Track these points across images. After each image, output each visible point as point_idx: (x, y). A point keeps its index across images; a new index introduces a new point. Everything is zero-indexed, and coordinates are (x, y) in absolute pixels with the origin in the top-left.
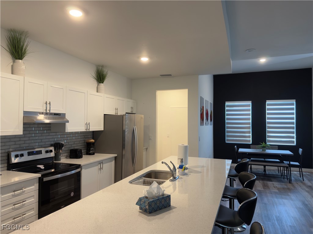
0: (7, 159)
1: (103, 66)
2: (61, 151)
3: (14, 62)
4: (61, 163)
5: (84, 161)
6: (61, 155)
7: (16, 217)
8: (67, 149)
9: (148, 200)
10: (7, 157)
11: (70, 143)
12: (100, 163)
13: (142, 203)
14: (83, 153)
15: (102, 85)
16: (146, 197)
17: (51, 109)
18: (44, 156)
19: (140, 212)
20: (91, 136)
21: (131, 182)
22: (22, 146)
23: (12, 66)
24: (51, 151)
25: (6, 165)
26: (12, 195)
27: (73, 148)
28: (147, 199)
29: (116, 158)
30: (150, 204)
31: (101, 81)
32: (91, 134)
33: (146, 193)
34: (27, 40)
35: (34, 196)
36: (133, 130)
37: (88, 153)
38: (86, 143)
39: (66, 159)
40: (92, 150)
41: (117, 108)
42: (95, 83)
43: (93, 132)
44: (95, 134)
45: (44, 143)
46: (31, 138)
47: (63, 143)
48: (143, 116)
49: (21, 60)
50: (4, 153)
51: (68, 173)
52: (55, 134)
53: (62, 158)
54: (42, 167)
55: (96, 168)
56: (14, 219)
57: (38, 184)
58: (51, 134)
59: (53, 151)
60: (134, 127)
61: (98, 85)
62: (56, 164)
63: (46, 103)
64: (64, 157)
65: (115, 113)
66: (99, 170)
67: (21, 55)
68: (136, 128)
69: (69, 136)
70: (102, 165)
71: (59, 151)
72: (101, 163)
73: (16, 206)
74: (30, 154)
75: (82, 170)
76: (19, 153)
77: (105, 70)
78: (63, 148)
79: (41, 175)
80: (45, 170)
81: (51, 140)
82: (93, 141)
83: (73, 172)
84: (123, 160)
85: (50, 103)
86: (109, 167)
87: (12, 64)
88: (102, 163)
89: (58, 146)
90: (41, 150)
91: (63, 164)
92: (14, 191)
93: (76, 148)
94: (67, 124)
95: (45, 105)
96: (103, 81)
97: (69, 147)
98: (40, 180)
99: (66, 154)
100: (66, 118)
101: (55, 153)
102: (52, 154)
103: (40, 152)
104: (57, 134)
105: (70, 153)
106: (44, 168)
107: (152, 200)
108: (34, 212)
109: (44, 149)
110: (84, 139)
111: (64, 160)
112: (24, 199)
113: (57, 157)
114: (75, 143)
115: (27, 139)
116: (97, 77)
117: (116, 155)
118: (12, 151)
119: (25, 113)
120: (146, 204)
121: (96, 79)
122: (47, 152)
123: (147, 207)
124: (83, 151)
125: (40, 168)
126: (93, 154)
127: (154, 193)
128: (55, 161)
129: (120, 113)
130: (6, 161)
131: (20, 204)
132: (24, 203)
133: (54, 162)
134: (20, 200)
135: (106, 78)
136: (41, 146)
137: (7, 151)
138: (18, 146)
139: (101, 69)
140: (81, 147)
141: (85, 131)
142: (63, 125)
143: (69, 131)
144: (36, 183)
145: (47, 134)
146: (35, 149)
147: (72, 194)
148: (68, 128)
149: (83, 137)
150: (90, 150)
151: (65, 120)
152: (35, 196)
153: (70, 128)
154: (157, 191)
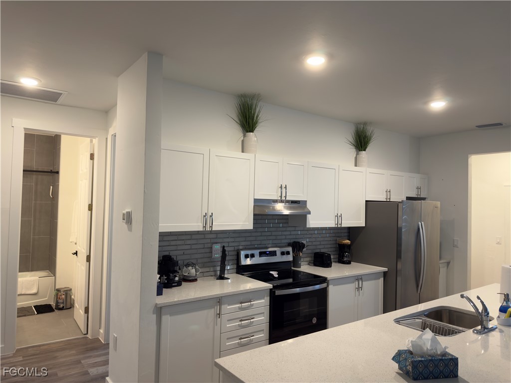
0: (236, 258)
1: (365, 124)
2: (301, 254)
3: (244, 136)
4: (300, 272)
5: (332, 272)
6: (302, 260)
7: (242, 337)
8: (310, 251)
9: (413, 357)
10: (236, 256)
11: (314, 243)
12: (358, 280)
13: (401, 359)
14: (332, 260)
15: (363, 154)
16: (411, 353)
17: (287, 194)
18: (278, 258)
19: (397, 373)
20: (346, 234)
21: (398, 321)
22: (253, 243)
23: (243, 141)
24: (288, 253)
25: (235, 266)
26: (239, 307)
27: (318, 251)
28: (411, 356)
29: (385, 274)
30: (415, 365)
31: (361, 147)
32: (346, 231)
33: (411, 345)
34: (260, 104)
35: (263, 313)
36: (416, 229)
37: (341, 261)
38: (339, 244)
39: (309, 266)
40: (346, 257)
41: (388, 191)
42: (352, 151)
43: (349, 228)
44: (352, 232)
45: (279, 242)
46: (264, 234)
47: (304, 242)
48: (438, 204)
49: (252, 132)
50: (234, 251)
51: (311, 288)
52: (293, 229)
53: (302, 263)
54: (275, 274)
55: (352, 287)
56: (240, 339)
57: (269, 298)
58: (289, 229)
59: (291, 253)
60: (420, 223)
61: (357, 154)
62: (294, 271)
63: (281, 187)
64: (306, 263)
65: (387, 199)
66: (357, 290)
67: (253, 125)
68: (422, 225)
69: (312, 232)
70: (361, 282)
71: (299, 254)
72: (359, 278)
73: (243, 322)
74: (261, 254)
75: (330, 286)
76: (249, 252)
77: (369, 130)
78: (305, 249)
79: (273, 286)
80: (279, 278)
81: (288, 237)
82: (348, 242)
83: (317, 287)
84: (399, 279)
85: (286, 187)
86: (374, 289)
87: (242, 138)
88: (362, 279)
89: (297, 247)
90: (276, 251)
91: (305, 274)
92: (241, 303)
93: (322, 251)
94: (308, 216)
95: (280, 189)
96: (366, 148)
97: (314, 249)
98: (272, 292)
99: (308, 259)
100: (308, 207)
101: (293, 256)
102: (290, 258)
103: (273, 254)
104: (297, 229)
105: (315, 257)
106: (277, 276)
107: (420, 359)
108: (264, 335)
109: (278, 249)
110: (335, 238)
111: (306, 268)
112: (251, 315)
113: (295, 262)
114: (322, 243)
115: (259, 234)
116: (356, 141)
117: (386, 269)
118: (242, 250)
119: (256, 201)
120: (408, 364)
121: (354, 145)
122: (283, 253)
123: (410, 368)
124: (332, 257)
125: (272, 275)
126: (349, 263)
127: (425, 349)
128: (294, 267)
129: (394, 198)
130: (235, 262)
131: (247, 321)
132: (252, 320)
133: (292, 268)
134: (248, 316)
135: (371, 141)
136: (275, 245)
137: (236, 248)
138: (249, 243)
139: (362, 128)
140: (330, 250)
141: (334, 226)
142: (303, 218)
143: (312, 226)
144: (267, 296)
145: (284, 229)
146: (268, 248)
147: (314, 321)
148: (311, 222)
149: (334, 235)
150: (343, 256)
151: (306, 210)
152: (265, 314)
153: (314, 221)
154: (431, 346)
